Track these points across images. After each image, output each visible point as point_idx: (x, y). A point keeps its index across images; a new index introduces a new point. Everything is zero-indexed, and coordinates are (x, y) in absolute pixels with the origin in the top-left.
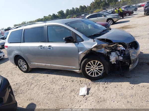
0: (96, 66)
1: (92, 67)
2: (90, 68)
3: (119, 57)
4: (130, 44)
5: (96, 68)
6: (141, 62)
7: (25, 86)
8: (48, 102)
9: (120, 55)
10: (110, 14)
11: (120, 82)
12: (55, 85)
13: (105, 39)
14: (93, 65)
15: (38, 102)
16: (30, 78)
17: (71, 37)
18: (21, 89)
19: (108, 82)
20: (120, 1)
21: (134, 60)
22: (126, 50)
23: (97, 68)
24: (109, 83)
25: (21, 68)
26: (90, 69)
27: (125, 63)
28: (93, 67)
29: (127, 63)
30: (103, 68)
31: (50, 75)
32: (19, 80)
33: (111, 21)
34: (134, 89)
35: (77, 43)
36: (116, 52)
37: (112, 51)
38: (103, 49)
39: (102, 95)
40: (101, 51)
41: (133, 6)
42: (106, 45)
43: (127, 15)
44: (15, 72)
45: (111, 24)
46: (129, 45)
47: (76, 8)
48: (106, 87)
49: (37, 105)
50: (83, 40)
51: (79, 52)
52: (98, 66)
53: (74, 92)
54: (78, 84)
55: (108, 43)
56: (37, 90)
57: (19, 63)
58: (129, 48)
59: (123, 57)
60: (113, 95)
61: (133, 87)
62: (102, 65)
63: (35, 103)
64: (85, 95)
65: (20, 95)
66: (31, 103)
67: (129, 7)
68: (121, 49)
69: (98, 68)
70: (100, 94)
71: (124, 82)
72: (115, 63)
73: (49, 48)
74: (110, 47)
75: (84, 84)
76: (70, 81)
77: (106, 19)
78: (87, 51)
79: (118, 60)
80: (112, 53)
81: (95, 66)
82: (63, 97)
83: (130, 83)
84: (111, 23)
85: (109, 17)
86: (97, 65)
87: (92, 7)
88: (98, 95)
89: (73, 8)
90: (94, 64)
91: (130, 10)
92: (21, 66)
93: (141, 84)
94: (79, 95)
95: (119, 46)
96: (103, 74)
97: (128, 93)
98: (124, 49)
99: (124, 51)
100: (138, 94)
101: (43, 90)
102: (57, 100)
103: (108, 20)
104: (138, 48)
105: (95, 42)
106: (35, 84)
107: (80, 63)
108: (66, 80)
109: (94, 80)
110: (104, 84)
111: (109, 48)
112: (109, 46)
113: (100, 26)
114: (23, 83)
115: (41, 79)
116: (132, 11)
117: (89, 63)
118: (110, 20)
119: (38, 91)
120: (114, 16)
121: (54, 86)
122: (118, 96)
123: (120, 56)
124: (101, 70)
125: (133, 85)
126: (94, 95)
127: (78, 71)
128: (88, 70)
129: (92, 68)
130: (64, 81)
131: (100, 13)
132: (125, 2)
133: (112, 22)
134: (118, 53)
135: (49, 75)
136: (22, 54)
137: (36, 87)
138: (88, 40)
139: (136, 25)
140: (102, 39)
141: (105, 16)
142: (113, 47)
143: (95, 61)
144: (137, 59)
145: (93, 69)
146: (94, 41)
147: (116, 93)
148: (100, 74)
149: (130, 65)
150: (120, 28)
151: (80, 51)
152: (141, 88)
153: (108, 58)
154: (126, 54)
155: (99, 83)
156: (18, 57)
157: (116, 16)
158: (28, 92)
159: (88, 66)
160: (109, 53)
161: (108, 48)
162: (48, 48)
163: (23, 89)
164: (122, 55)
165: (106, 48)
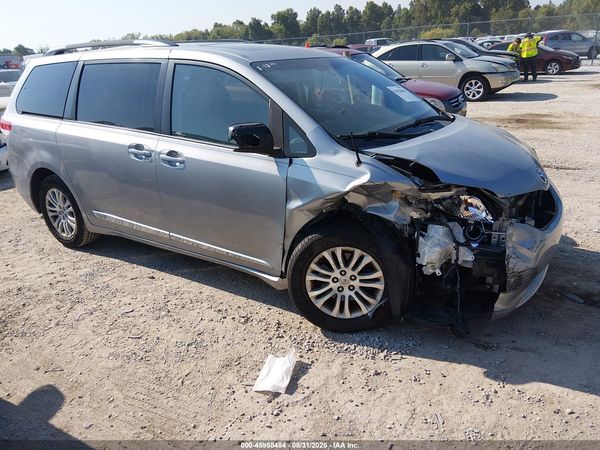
0: (355, 273)
1: (336, 273)
2: (328, 277)
3: (457, 249)
4: (520, 203)
5: (352, 283)
6: (557, 283)
7: (49, 306)
8: (116, 393)
9: (467, 244)
10: (481, 53)
11: (445, 360)
12: (170, 326)
13: (410, 161)
14: (342, 265)
15: (77, 385)
16: (80, 272)
17: (263, 130)
18: (26, 316)
19: (390, 349)
20: (538, 8)
21: (519, 276)
22: (496, 225)
23: (357, 283)
24: (394, 357)
25: (55, 225)
26: (328, 283)
27: (482, 280)
28: (339, 276)
29: (489, 280)
30: (380, 286)
31: (163, 273)
32: (34, 276)
33: (480, 84)
34: (494, 406)
35: (287, 160)
36: (448, 226)
37: (433, 220)
38: (395, 203)
39: (350, 407)
40: (385, 210)
41: (584, 35)
42: (409, 187)
43: (550, 71)
44: (33, 236)
45: (478, 96)
46: (513, 205)
47: (351, 8)
48: (377, 374)
49: (68, 400)
50: (312, 152)
51: (287, 199)
52: (360, 273)
53: (238, 368)
54: (263, 337)
55: (417, 180)
56: (90, 332)
57: (47, 203)
58: (511, 217)
59: (478, 254)
60: (398, 417)
61: (492, 393)
62: (379, 274)
63: (62, 390)
64: (276, 395)
65: (16, 340)
66: (49, 385)
67: (567, 37)
68: (475, 215)
69: (361, 281)
70: (342, 398)
71: (460, 363)
72: (438, 272)
73: (169, 162)
74: (426, 201)
75: (289, 342)
76: (237, 317)
77: (460, 72)
78: (322, 201)
79: (453, 262)
80: (430, 226)
81: (350, 272)
82: (187, 383)
83: (487, 375)
84: (478, 93)
85: (471, 65)
86: (360, 268)
87: (417, 14)
88: (332, 405)
89: (338, 8)
90: (347, 264)
91: (567, 51)
92: (55, 217)
93: (533, 388)
94: (255, 388)
95: (469, 201)
96: (377, 312)
97: (466, 417)
98: (490, 218)
99: (489, 226)
100: (505, 432)
101: (112, 338)
102: (156, 395)
103: (469, 76)
104: (552, 225)
105: (363, 168)
106: (92, 305)
107: (287, 249)
108: (220, 310)
109: (336, 329)
110: (373, 358)
111: (423, 206)
112: (424, 195)
113: (408, 101)
114: (43, 293)
115: (119, 285)
116: (573, 56)
117: (326, 255)
118: (473, 82)
119: (92, 336)
120: (494, 65)
121: (164, 330)
122: (418, 422)
123: (463, 245)
124: (372, 292)
125: (496, 385)
126: (315, 398)
127: (276, 279)
128: (316, 285)
129: (335, 280)
130: (212, 314)
131: (439, 43)
132: (557, 14)
133: (481, 90)
134: (458, 230)
135: (158, 274)
136: (62, 168)
137: (88, 319)
138: (335, 153)
139: (578, 116)
140: (397, 159)
141: (457, 59)
142: (438, 201)
143: (351, 249)
144: (535, 272)
145: (338, 284)
146: (359, 162)
147: (412, 408)
148: (365, 310)
149: (501, 295)
150: (509, 120)
151: (295, 199)
152: (524, 408)
153: (410, 249)
154: (494, 241)
155: (352, 347)
156: (48, 178)
157: (502, 69)
158: (52, 333)
159: (317, 269)
160: (420, 227)
161: (419, 201)
162: (164, 160)
163: (35, 318)
164: (474, 242)
165: (406, 201)
